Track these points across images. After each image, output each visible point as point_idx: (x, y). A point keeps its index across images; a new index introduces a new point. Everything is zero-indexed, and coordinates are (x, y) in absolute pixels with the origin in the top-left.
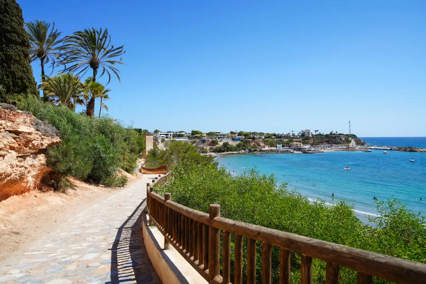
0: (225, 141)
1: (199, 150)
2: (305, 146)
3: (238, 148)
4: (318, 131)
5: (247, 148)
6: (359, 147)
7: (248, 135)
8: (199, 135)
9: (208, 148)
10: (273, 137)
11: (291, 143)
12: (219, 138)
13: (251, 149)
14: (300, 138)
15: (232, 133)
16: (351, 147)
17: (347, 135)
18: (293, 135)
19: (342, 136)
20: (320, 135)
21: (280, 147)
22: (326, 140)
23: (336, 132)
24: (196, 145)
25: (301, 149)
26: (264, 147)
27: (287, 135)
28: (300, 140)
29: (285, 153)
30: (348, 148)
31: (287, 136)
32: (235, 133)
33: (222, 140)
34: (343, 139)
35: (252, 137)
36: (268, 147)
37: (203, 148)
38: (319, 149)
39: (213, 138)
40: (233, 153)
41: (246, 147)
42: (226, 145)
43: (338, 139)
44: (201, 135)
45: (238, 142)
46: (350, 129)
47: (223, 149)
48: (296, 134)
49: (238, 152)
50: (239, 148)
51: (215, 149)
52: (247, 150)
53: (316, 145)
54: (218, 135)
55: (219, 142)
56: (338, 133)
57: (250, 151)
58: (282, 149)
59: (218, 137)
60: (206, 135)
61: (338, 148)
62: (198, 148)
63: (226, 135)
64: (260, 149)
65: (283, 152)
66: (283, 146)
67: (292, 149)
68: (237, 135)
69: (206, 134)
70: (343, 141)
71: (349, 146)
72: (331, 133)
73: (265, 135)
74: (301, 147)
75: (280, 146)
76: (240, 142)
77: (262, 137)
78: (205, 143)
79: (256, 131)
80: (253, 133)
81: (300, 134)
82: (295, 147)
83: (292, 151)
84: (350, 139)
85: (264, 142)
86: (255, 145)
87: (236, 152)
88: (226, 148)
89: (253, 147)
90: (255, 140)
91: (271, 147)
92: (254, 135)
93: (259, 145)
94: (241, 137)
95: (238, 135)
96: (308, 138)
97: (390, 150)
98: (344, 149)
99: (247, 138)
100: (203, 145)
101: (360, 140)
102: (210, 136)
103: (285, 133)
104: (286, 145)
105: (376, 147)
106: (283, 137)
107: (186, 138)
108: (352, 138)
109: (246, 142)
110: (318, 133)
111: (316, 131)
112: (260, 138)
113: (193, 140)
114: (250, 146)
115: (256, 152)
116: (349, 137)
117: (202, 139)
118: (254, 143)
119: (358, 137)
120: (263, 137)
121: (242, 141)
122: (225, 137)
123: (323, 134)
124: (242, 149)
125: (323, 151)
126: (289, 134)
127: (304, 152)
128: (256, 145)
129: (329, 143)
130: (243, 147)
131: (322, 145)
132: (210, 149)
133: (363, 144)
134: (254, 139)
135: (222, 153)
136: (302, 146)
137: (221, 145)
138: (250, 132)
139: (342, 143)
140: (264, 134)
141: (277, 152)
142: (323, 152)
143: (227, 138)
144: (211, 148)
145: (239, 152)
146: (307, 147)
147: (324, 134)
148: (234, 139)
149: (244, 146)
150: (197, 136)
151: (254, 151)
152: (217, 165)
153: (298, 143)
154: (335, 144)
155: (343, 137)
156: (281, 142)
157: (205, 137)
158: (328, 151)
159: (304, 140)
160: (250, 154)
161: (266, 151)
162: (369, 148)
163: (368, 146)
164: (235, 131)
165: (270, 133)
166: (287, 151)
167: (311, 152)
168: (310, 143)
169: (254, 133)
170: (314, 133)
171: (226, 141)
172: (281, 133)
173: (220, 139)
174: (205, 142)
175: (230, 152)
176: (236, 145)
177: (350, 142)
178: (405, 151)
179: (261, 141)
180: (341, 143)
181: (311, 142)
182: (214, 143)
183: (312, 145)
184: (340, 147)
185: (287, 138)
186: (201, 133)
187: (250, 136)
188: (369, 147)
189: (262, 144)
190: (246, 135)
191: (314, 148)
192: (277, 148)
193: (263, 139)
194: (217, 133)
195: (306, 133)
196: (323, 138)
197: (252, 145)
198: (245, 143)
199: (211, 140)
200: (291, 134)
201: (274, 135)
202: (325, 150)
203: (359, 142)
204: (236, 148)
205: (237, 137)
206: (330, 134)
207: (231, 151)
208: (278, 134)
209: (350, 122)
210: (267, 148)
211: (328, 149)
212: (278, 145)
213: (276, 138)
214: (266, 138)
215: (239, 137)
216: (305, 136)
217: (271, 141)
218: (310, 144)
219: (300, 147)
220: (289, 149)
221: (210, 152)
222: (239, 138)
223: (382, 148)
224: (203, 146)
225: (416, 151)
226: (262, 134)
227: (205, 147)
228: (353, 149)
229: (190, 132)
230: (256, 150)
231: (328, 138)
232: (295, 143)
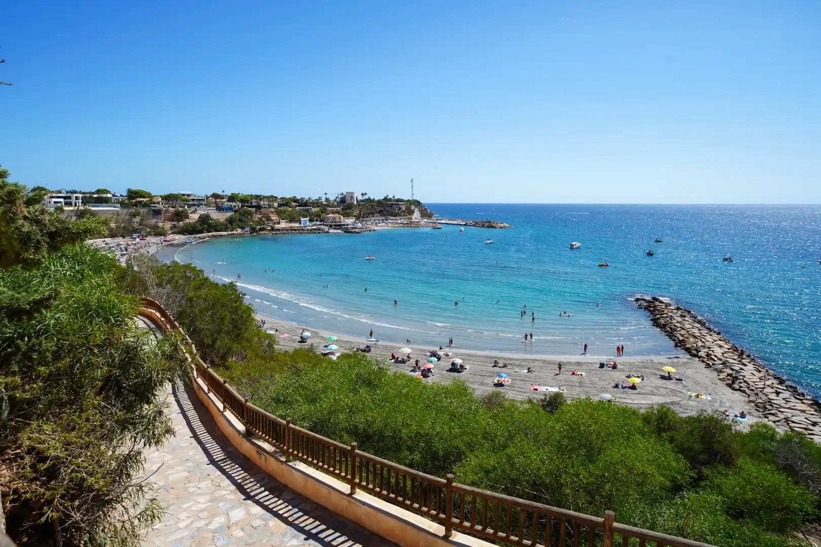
0: (203, 213)
1: (149, 230)
2: (347, 220)
3: (229, 226)
4: (366, 194)
5: (247, 225)
6: (426, 220)
7: (247, 201)
8: (145, 200)
9: (168, 225)
10: (294, 204)
11: (324, 214)
12: (189, 206)
13: (254, 226)
14: (338, 206)
15: (215, 196)
16: (414, 222)
17: (408, 201)
18: (327, 200)
19: (402, 203)
20: (369, 200)
21: (305, 220)
22: (378, 210)
23: (394, 197)
24: (141, 220)
25: (340, 225)
26: (279, 223)
27: (317, 200)
28: (338, 209)
29: (314, 233)
30: (410, 224)
31: (317, 203)
32: (222, 197)
33: (196, 210)
34: (404, 208)
35: (256, 204)
36: (286, 222)
37: (156, 227)
38: (370, 225)
39: (177, 206)
40: (221, 235)
41: (244, 222)
42: (204, 219)
43: (397, 208)
44: (151, 200)
45: (229, 214)
46: (412, 191)
47: (200, 228)
48: (332, 198)
49: (230, 233)
50: (232, 225)
51: (182, 228)
52: (248, 229)
53: (364, 217)
54: (187, 201)
55: (191, 213)
57: (253, 230)
58: (309, 226)
59: (187, 205)
60: (160, 199)
61: (396, 223)
62: (146, 226)
63: (204, 200)
64: (271, 226)
65: (312, 231)
66: (311, 221)
67: (326, 225)
68: (225, 199)
69: (161, 196)
70: (404, 211)
71: (411, 219)
72: (386, 199)
73: (279, 200)
74: (341, 222)
76: (233, 213)
77: (273, 204)
78: (160, 216)
79: (262, 194)
80: (256, 196)
81: (338, 200)
82: (331, 222)
83: (326, 229)
84: (413, 207)
85: (278, 213)
86: (261, 219)
87: (225, 233)
88: (206, 226)
89: (259, 223)
90: (262, 210)
91: (290, 222)
92: (259, 201)
93: (269, 219)
94: (234, 204)
95: (228, 201)
96: (350, 206)
97: (465, 225)
98: (405, 224)
99: (246, 206)
100: (156, 220)
101: (426, 209)
102: (171, 202)
103: (314, 197)
104: (315, 218)
105: (447, 222)
106: (310, 204)
107: (116, 205)
108: (416, 206)
109: (246, 214)
110: (366, 197)
111: (363, 195)
112: (270, 206)
113: (133, 211)
114: (253, 221)
115: (265, 232)
116: (411, 204)
117: (152, 208)
118: (260, 216)
119: (424, 203)
120: (275, 204)
121: (236, 211)
122: (202, 204)
123: (374, 199)
124: (237, 226)
125: (376, 228)
126: (320, 198)
127: (347, 231)
128: (264, 219)
129: (383, 215)
130: (240, 223)
131: (372, 218)
132: (171, 228)
133: (430, 216)
134: (258, 207)
135: (198, 235)
136: (342, 220)
137: (194, 219)
138: (251, 195)
139: (402, 214)
140: (276, 198)
141: (301, 231)
142: (374, 230)
143: (205, 205)
144: (174, 226)
145: (232, 232)
146: (350, 221)
147: (376, 200)
148: (219, 209)
149: (240, 220)
150: (140, 202)
151: (261, 230)
153: (336, 214)
154: (392, 216)
155: (403, 205)
156: (307, 213)
157: (158, 203)
158: (383, 228)
159: (346, 209)
160: (254, 236)
161: (283, 229)
162: (439, 223)
164: (221, 193)
165: (287, 197)
166: (319, 229)
167: (357, 230)
168: (354, 214)
169: (258, 197)
170: (360, 198)
171: (206, 212)
172: (307, 198)
173: (193, 209)
174: (161, 214)
175: (215, 233)
176: (226, 220)
177: (411, 212)
178: (483, 226)
179: (273, 212)
180: (400, 215)
181: (356, 212)
183: (358, 218)
184: (399, 221)
185: (318, 206)
186: (149, 195)
187: (252, 203)
188: (438, 221)
189: (274, 217)
190: (244, 200)
191: (361, 222)
192: (300, 223)
193: (275, 208)
194: (184, 195)
195: (347, 198)
196: (374, 205)
197: (256, 219)
198: (243, 215)
199: (173, 209)
200: (323, 200)
201: (296, 201)
202: (377, 226)
203: (426, 212)
204: (226, 225)
205: (226, 203)
206: (383, 199)
207: (216, 230)
208: (302, 199)
209: (412, 181)
210: (283, 225)
211: (381, 224)
212: (302, 219)
213: (299, 206)
214: (280, 205)
215: (231, 203)
216: (347, 202)
217: (290, 211)
218: (355, 216)
219: (339, 222)
220: (322, 227)
221: (173, 233)
222: (231, 206)
223: (455, 222)
224: (157, 222)
225: (495, 228)
226: (273, 198)
227: (160, 225)
228: (417, 225)
229: (125, 194)
230: (263, 229)
231: (382, 206)
232: (331, 215)
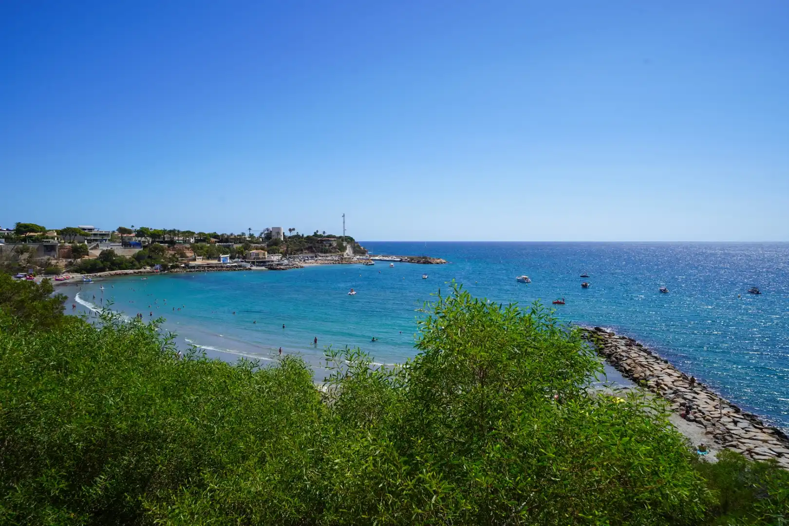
0: (105, 249)
1: (38, 268)
2: (272, 257)
3: (136, 263)
4: (294, 229)
5: (158, 262)
6: (358, 257)
7: (159, 236)
8: (36, 234)
9: (63, 263)
10: (213, 240)
11: (247, 251)
12: (90, 241)
13: (166, 263)
14: (263, 242)
15: (122, 230)
16: (345, 258)
17: (340, 237)
18: (251, 236)
19: (333, 239)
20: (297, 236)
22: (307, 246)
23: (324, 233)
24: (30, 257)
25: (264, 262)
26: (195, 260)
27: (240, 236)
28: (263, 245)
29: (234, 270)
30: (341, 261)
31: (240, 239)
32: (129, 232)
33: (98, 245)
34: (335, 244)
35: (169, 239)
36: (203, 259)
37: (48, 264)
38: (297, 262)
39: (76, 242)
40: (126, 274)
41: (154, 259)
42: (107, 256)
43: (327, 245)
44: (43, 235)
45: (137, 250)
46: (344, 227)
47: (101, 265)
48: (256, 235)
49: (136, 271)
50: (139, 262)
51: (79, 266)
52: (158, 266)
53: (291, 254)
54: (87, 235)
55: (92, 249)
56: (326, 235)
57: (164, 267)
58: (230, 263)
59: (88, 240)
60: (55, 234)
61: (326, 260)
62: (36, 263)
63: (108, 235)
64: (185, 263)
65: (232, 268)
66: (231, 258)
67: (249, 262)
68: (133, 234)
69: (56, 231)
70: (335, 248)
71: (343, 255)
72: (315, 234)
73: (196, 236)
74: (265, 258)
75: (226, 258)
76: (142, 249)
77: (189, 240)
78: (53, 253)
79: (177, 229)
80: (170, 231)
81: (263, 236)
82: (254, 259)
83: (248, 266)
84: (345, 244)
85: (194, 248)
86: (174, 256)
87: (131, 271)
88: (109, 263)
89: (171, 260)
90: (175, 246)
91: (208, 258)
92: (172, 236)
93: (183, 255)
94: (143, 239)
95: (137, 236)
96: (277, 243)
97: (400, 261)
98: (335, 261)
99: (158, 242)
100: (48, 257)
101: (359, 247)
102: (68, 237)
103: (237, 233)
104: (237, 255)
105: (381, 258)
106: (232, 241)
108: (348, 243)
109: (157, 250)
110: (294, 233)
111: (290, 230)
112: (185, 242)
113: (21, 246)
114: (165, 258)
115: (178, 270)
116: (343, 241)
117: (45, 244)
118: (173, 253)
119: (356, 240)
120: (192, 240)
121: (145, 247)
122: (106, 240)
123: (303, 235)
124: (145, 264)
125: (304, 265)
126: (243, 234)
127: (271, 268)
128: (177, 256)
129: (312, 252)
130: (149, 261)
131: (301, 255)
132: (66, 266)
133: (363, 253)
134: (172, 243)
135: (99, 274)
136: (266, 256)
137: (94, 256)
138: (165, 231)
139: (333, 251)
140: (194, 233)
141: (220, 268)
142: (302, 267)
143: (109, 240)
144: (70, 264)
145: (140, 270)
146: (275, 258)
147: (305, 236)
148: (126, 244)
149: (149, 257)
150: (31, 237)
151: (173, 267)
152: (62, 302)
153: (260, 251)
154: (322, 252)
155: (335, 240)
156: (227, 250)
157: (53, 238)
158: (311, 265)
159: (271, 245)
160: (165, 274)
161: (199, 266)
162: (372, 260)
163: (370, 256)
164: (128, 227)
165: (206, 233)
166: (240, 266)
167: (282, 267)
168: (281, 250)
169: (173, 232)
170: (288, 234)
171: (109, 248)
172: (229, 234)
173: (94, 244)
174: (55, 250)
175: (119, 272)
176: (133, 256)
177: (344, 249)
178: (418, 262)
179: (188, 249)
180: (331, 252)
181: (283, 249)
182: (77, 252)
183: (284, 255)
184: (329, 258)
185: (240, 243)
186: (42, 229)
187: (164, 238)
188: (371, 258)
189: (190, 254)
190: (155, 235)
191: (288, 259)
192: (219, 260)
193: (191, 244)
194: (84, 229)
195: (273, 233)
196: (302, 241)
197: (169, 256)
198: (153, 251)
199: (70, 245)
200: (247, 236)
201: (215, 236)
202: (306, 263)
203: (359, 249)
204: (132, 263)
205: (134, 239)
206: (313, 235)
207: (120, 269)
208: (222, 235)
209: (344, 216)
210: (199, 261)
211: (310, 261)
212: (222, 256)
213: (218, 242)
214: (197, 241)
215: (140, 238)
216: (273, 238)
217: (208, 247)
218: (281, 253)
219: (262, 258)
220: (244, 263)
221: (68, 272)
222: (140, 241)
223: (390, 258)
224: (49, 259)
225: (431, 263)
226: (190, 234)
227: (53, 262)
228: (349, 261)
229: (13, 227)
230: (177, 266)
231: (311, 243)
232: (254, 251)
